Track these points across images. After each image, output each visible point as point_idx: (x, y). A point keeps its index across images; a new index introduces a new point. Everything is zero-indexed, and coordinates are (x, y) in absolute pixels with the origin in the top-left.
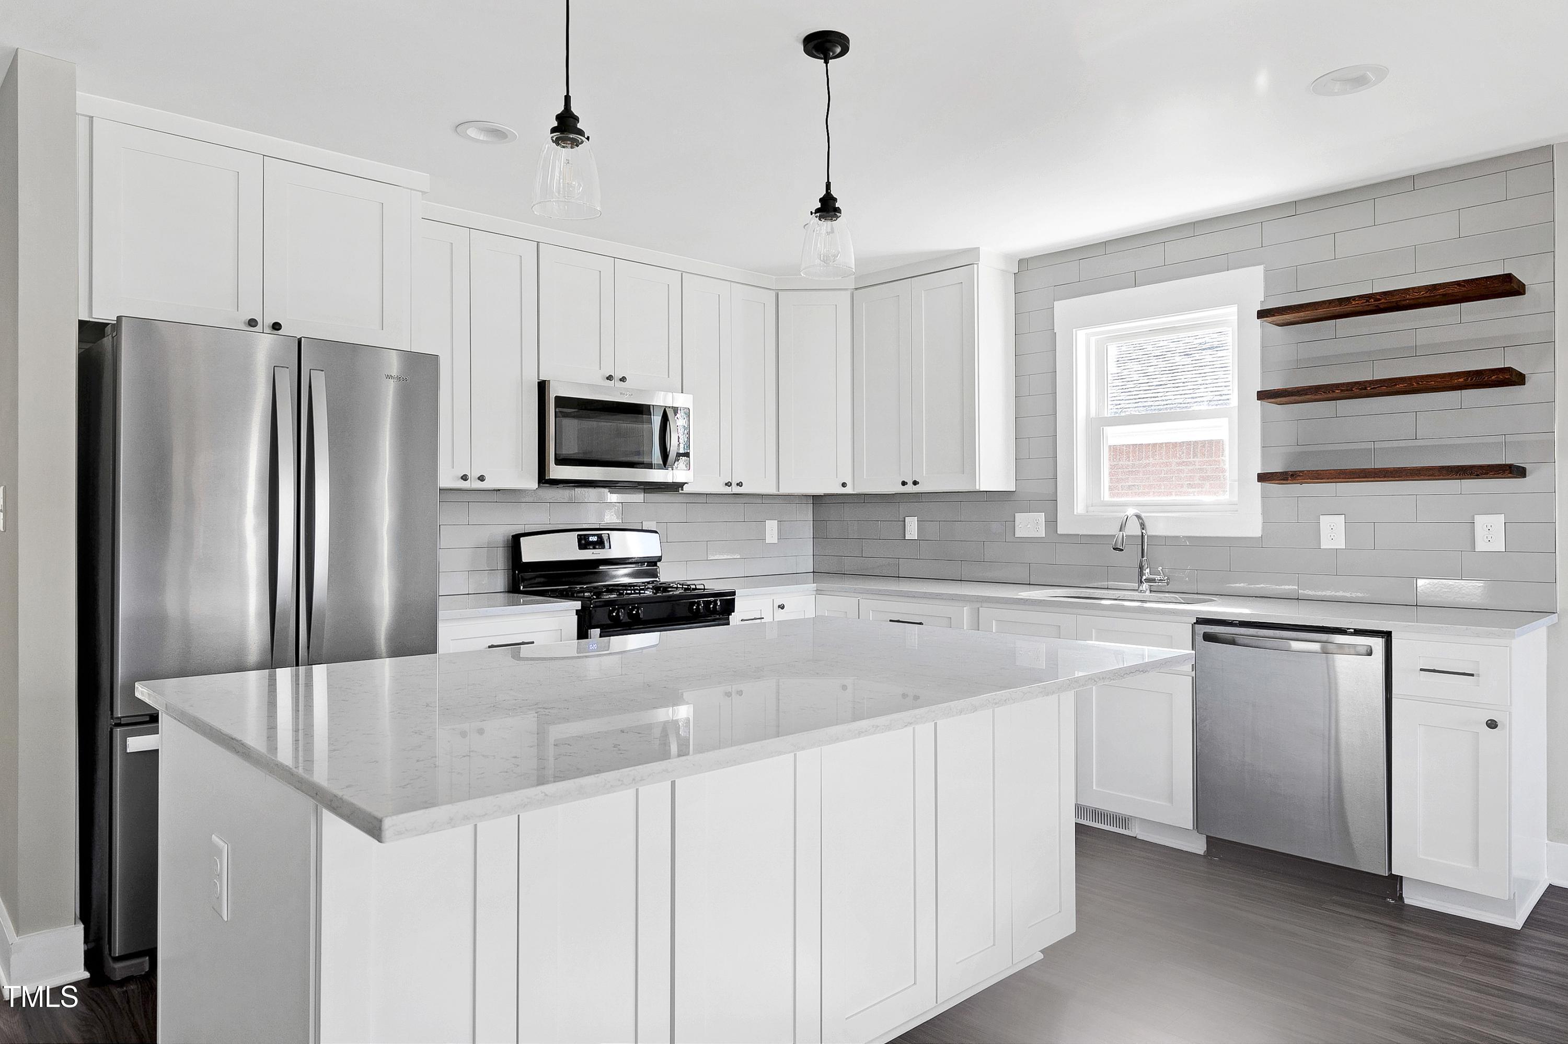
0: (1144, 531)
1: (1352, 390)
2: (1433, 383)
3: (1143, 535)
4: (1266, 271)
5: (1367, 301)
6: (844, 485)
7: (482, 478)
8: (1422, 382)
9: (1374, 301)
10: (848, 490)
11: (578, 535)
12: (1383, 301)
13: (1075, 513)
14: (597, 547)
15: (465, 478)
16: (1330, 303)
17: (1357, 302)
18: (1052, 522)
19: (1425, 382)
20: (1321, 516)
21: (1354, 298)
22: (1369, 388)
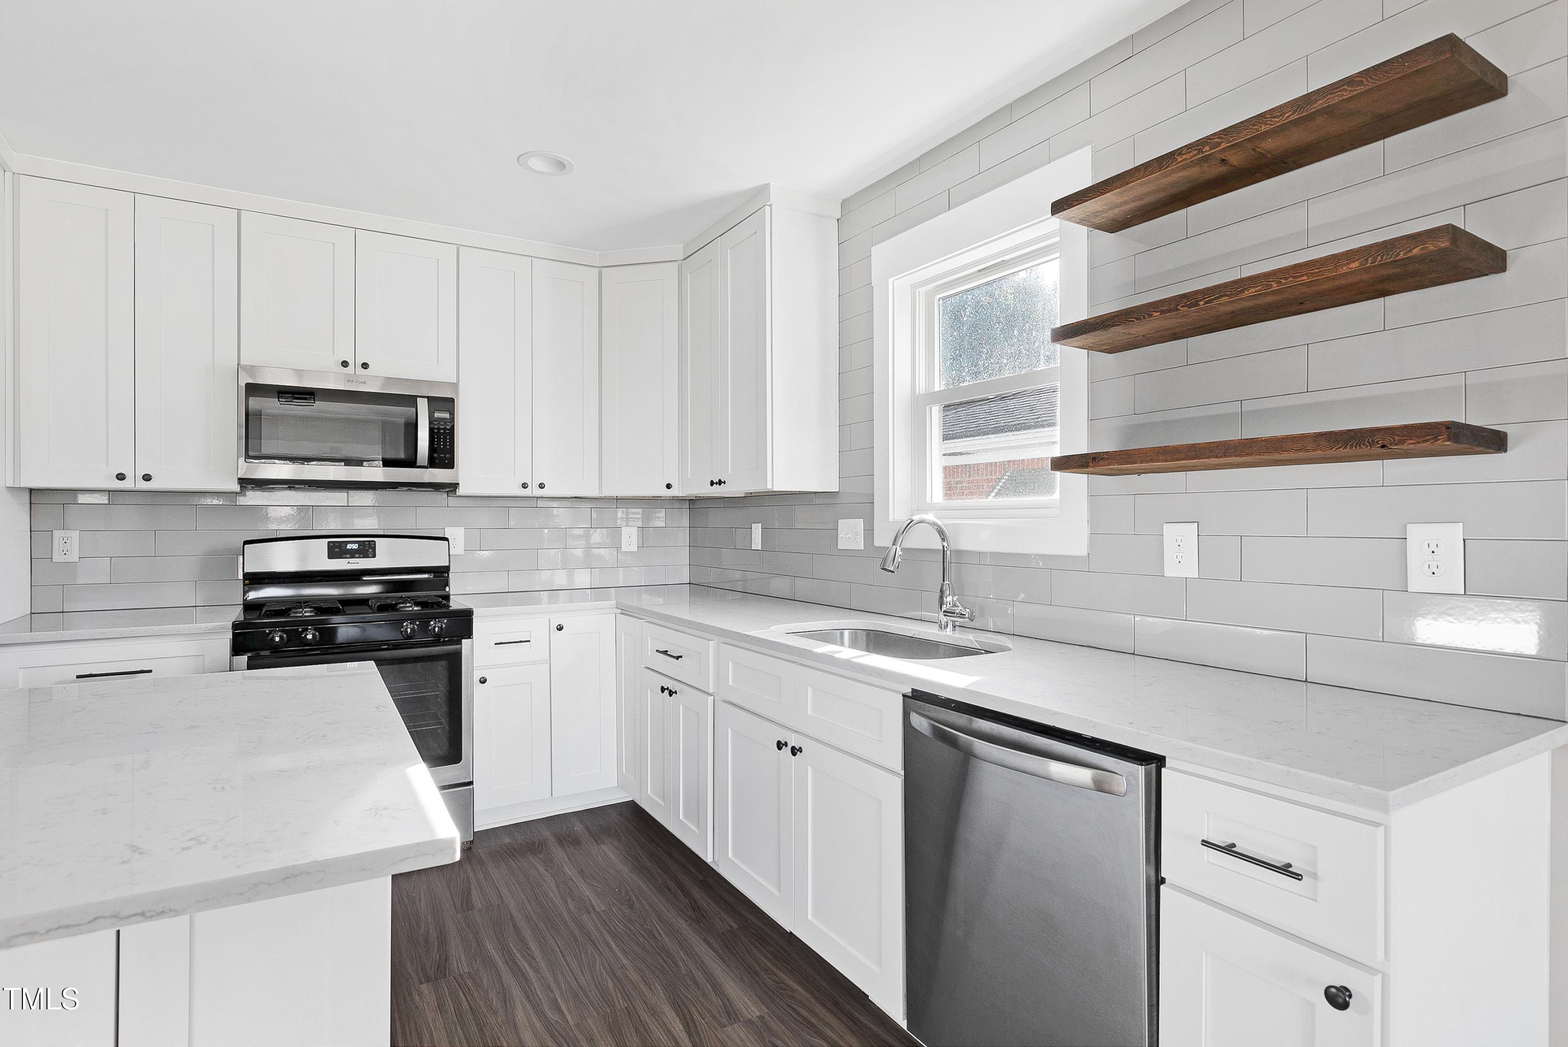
0: (945, 544)
1: (1178, 309)
2: (1305, 278)
3: (944, 550)
4: (1094, 152)
5: (1201, 151)
6: (669, 486)
7: (147, 478)
8: (1285, 279)
9: (1211, 149)
10: (674, 492)
11: (329, 542)
12: (1223, 145)
13: (891, 519)
14: (357, 556)
15: (121, 477)
16: (1146, 168)
17: (1184, 157)
18: (869, 531)
19: (1291, 279)
20: (1164, 525)
21: (1179, 152)
22: (1202, 303)
